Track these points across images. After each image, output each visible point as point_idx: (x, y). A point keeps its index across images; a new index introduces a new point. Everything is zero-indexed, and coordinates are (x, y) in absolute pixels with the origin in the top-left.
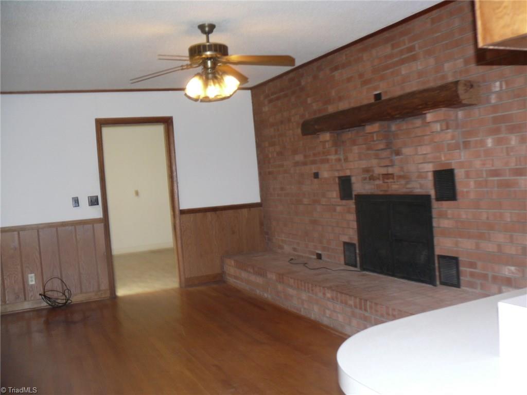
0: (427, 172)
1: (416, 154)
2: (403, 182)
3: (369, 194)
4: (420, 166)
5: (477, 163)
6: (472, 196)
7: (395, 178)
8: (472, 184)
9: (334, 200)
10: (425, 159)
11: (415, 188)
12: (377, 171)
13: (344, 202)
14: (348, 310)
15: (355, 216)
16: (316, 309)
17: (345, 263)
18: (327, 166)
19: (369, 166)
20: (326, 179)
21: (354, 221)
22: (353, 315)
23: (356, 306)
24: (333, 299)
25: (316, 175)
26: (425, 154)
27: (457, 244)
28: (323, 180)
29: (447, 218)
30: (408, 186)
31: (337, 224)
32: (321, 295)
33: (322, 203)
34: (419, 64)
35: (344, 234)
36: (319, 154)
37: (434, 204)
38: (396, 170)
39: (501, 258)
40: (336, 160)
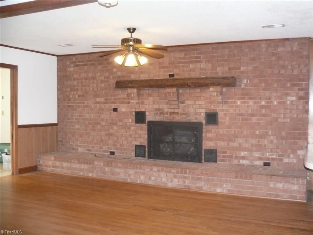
0: (201, 112)
1: (195, 104)
2: (184, 116)
3: (159, 121)
4: (197, 110)
5: (231, 111)
6: (227, 124)
7: (179, 114)
8: (227, 119)
9: (129, 123)
10: (200, 107)
11: (193, 119)
12: (166, 110)
13: (138, 125)
14: (170, 175)
15: (147, 132)
16: (142, 177)
17: (136, 156)
18: (125, 105)
19: (161, 107)
20: (123, 113)
21: (145, 134)
22: (175, 177)
23: (178, 173)
24: (159, 171)
25: (115, 110)
26: (201, 105)
27: (216, 144)
28: (121, 113)
29: (211, 133)
30: (187, 118)
31: (131, 136)
32: (148, 170)
33: (119, 125)
34: (202, 65)
35: (136, 141)
36: (120, 99)
37: (204, 127)
38: (180, 111)
39: (240, 149)
40: (136, 103)
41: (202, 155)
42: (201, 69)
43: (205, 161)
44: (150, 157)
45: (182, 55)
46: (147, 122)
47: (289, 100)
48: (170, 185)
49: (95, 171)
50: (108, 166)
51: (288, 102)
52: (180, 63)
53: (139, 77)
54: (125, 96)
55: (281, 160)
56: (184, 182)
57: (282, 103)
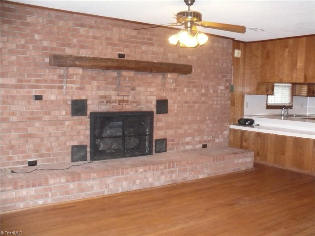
0: (152, 100)
1: (146, 91)
2: (135, 105)
3: (106, 111)
4: (148, 97)
5: (179, 98)
6: (175, 111)
7: (129, 103)
8: (176, 106)
9: (61, 117)
10: (152, 94)
11: (144, 108)
12: (114, 98)
13: (76, 118)
14: (158, 173)
15: (89, 127)
17: (73, 160)
18: (55, 91)
19: (107, 94)
20: (52, 102)
21: (86, 130)
22: (162, 173)
25: (38, 98)
26: (152, 92)
27: (166, 132)
28: (48, 102)
29: (162, 122)
30: (138, 107)
31: (64, 134)
33: (44, 120)
34: (154, 48)
35: (72, 140)
36: (46, 81)
37: (155, 116)
38: (130, 98)
39: (186, 135)
40: (77, 88)
41: (153, 146)
42: (154, 53)
43: (156, 152)
44: (93, 159)
45: (135, 33)
46: (88, 113)
47: (220, 89)
48: (157, 184)
51: (219, 91)
52: (132, 42)
53: (79, 53)
54: (55, 77)
55: (214, 141)
56: (171, 177)
57: (216, 91)
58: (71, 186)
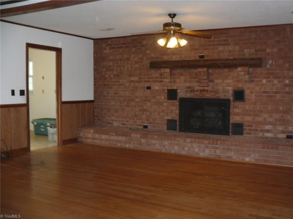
0: (229, 90)
1: (224, 83)
2: (213, 93)
3: (190, 97)
4: (225, 87)
5: (257, 89)
6: (253, 100)
7: (209, 92)
8: (253, 96)
9: (162, 100)
10: (228, 85)
11: (222, 96)
12: (196, 88)
13: (170, 101)
14: (203, 146)
15: (178, 107)
16: (176, 148)
17: (168, 129)
18: (158, 84)
19: (191, 86)
20: (156, 90)
21: (176, 110)
22: (207, 147)
23: (209, 144)
24: (192, 142)
25: (149, 88)
26: (229, 83)
27: (243, 118)
28: (154, 90)
29: (238, 108)
30: (216, 95)
31: (163, 111)
32: (182, 141)
33: (152, 101)
34: (230, 47)
35: (168, 116)
36: (153, 78)
37: (232, 103)
38: (209, 88)
39: (265, 123)
40: (169, 82)
41: (229, 128)
42: (230, 51)
43: (232, 134)
44: (180, 131)
46: (178, 99)
48: (202, 155)
49: (132, 143)
50: (144, 138)
52: (210, 45)
53: (172, 58)
54: (158, 75)
56: (215, 152)
58: (143, 141)
